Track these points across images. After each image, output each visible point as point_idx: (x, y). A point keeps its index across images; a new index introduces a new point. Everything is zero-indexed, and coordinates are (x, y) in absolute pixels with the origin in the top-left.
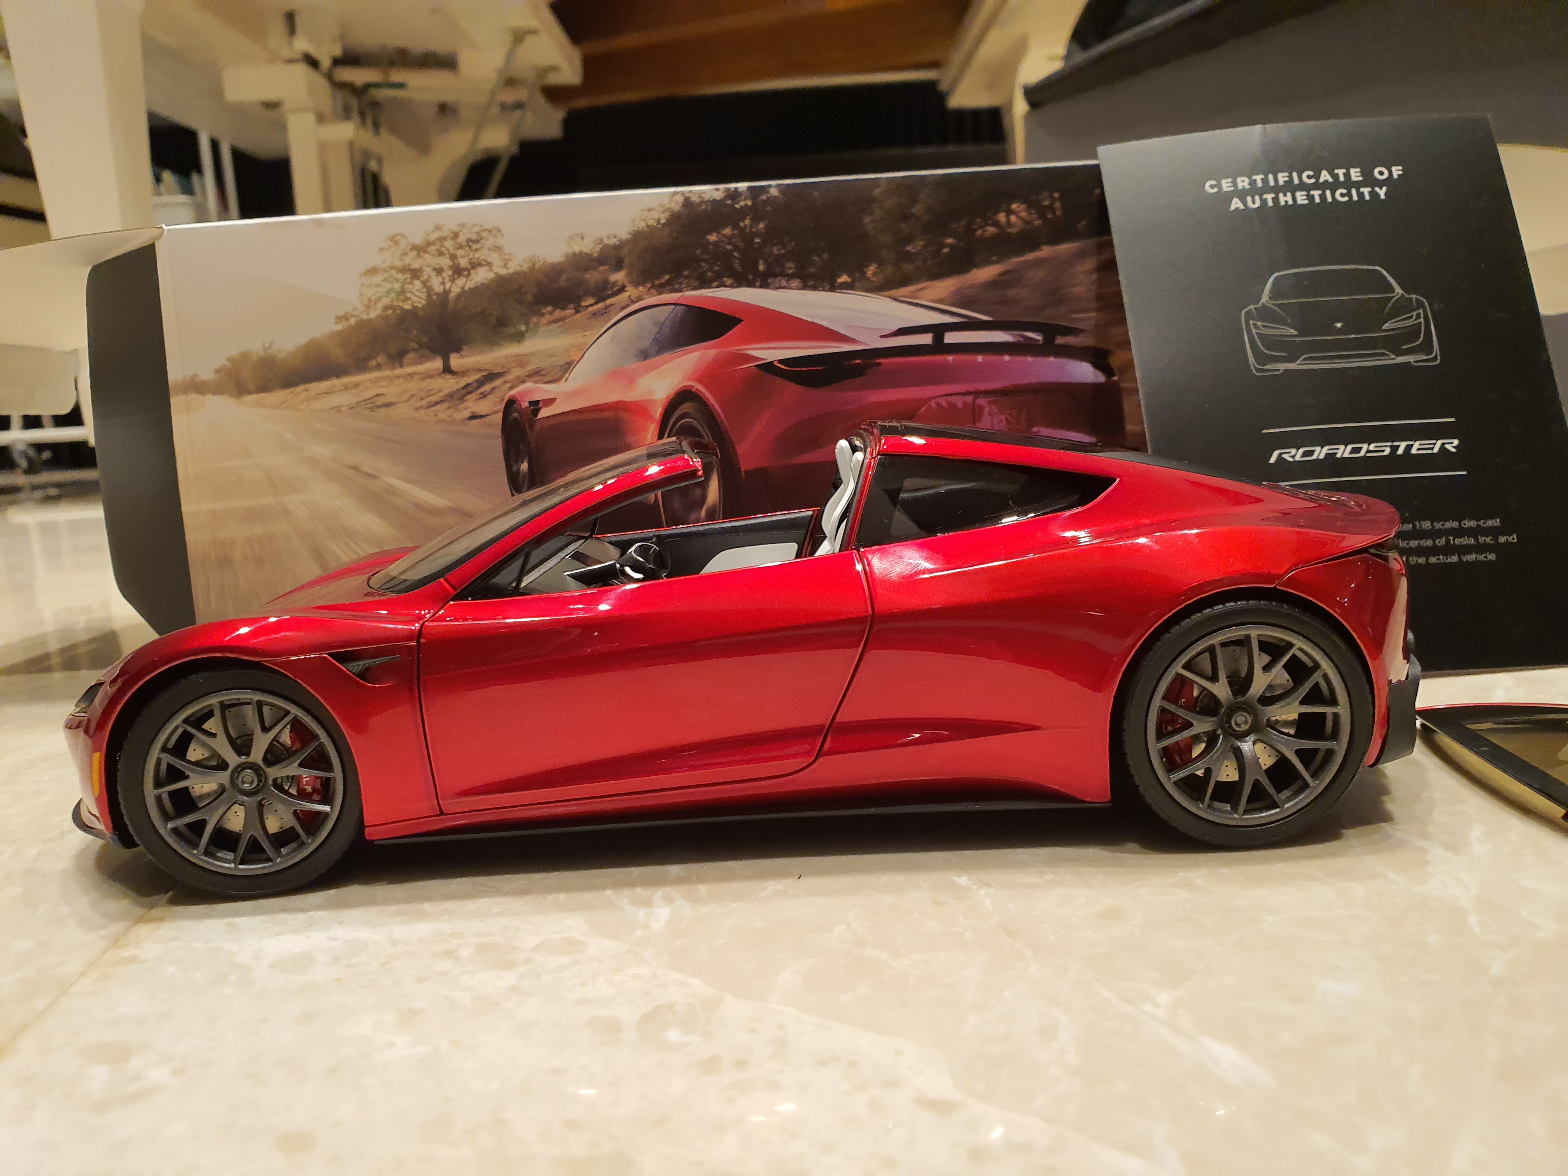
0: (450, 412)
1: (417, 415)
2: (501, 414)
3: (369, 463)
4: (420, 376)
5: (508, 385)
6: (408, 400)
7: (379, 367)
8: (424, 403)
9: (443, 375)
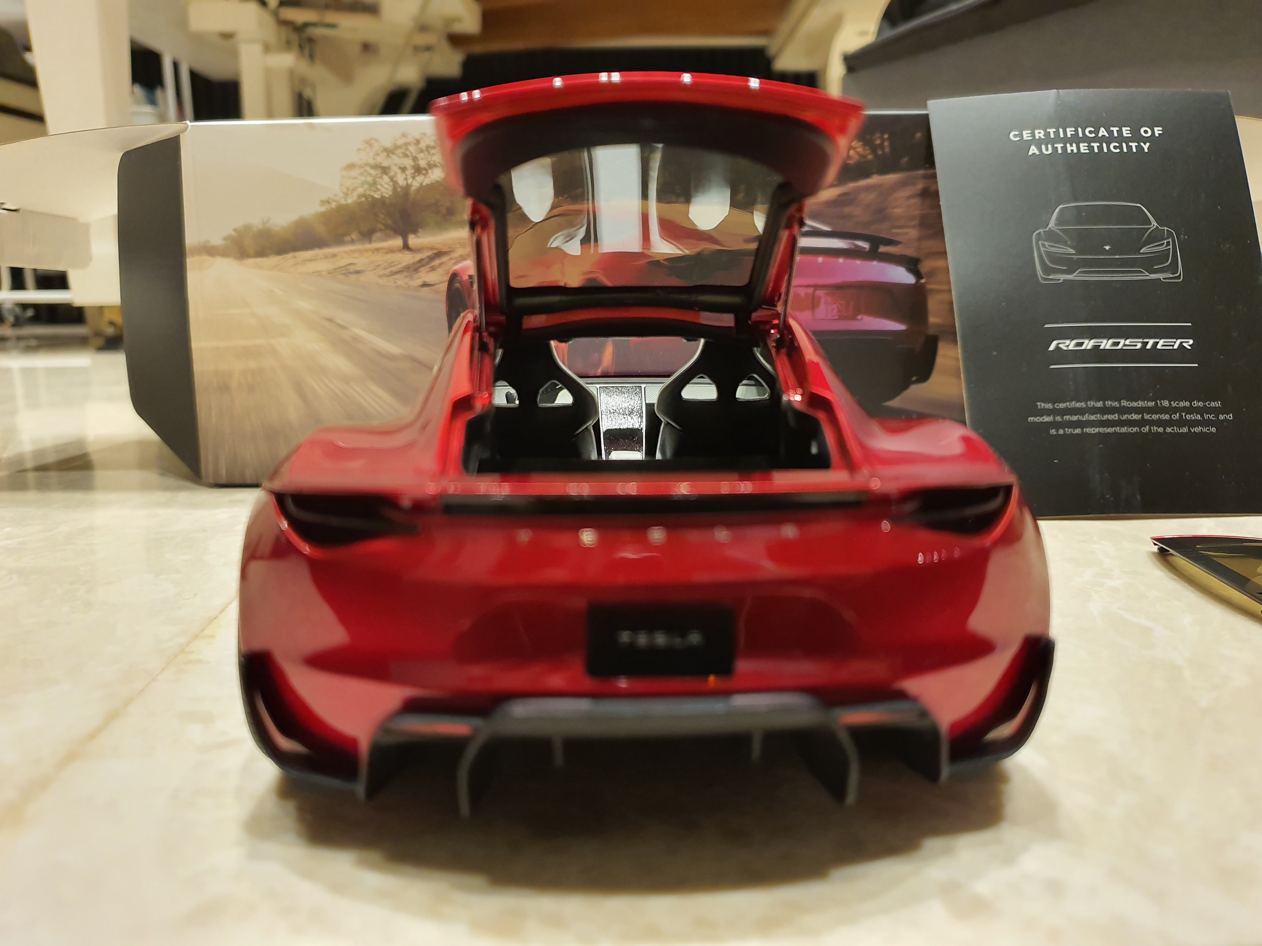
0: (406, 280)
1: (380, 281)
2: (446, 284)
3: (342, 316)
4: (384, 251)
5: (454, 261)
6: (375, 269)
7: (352, 242)
8: (387, 272)
9: (402, 251)
